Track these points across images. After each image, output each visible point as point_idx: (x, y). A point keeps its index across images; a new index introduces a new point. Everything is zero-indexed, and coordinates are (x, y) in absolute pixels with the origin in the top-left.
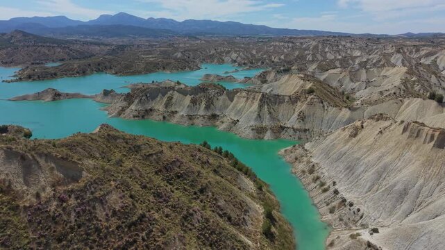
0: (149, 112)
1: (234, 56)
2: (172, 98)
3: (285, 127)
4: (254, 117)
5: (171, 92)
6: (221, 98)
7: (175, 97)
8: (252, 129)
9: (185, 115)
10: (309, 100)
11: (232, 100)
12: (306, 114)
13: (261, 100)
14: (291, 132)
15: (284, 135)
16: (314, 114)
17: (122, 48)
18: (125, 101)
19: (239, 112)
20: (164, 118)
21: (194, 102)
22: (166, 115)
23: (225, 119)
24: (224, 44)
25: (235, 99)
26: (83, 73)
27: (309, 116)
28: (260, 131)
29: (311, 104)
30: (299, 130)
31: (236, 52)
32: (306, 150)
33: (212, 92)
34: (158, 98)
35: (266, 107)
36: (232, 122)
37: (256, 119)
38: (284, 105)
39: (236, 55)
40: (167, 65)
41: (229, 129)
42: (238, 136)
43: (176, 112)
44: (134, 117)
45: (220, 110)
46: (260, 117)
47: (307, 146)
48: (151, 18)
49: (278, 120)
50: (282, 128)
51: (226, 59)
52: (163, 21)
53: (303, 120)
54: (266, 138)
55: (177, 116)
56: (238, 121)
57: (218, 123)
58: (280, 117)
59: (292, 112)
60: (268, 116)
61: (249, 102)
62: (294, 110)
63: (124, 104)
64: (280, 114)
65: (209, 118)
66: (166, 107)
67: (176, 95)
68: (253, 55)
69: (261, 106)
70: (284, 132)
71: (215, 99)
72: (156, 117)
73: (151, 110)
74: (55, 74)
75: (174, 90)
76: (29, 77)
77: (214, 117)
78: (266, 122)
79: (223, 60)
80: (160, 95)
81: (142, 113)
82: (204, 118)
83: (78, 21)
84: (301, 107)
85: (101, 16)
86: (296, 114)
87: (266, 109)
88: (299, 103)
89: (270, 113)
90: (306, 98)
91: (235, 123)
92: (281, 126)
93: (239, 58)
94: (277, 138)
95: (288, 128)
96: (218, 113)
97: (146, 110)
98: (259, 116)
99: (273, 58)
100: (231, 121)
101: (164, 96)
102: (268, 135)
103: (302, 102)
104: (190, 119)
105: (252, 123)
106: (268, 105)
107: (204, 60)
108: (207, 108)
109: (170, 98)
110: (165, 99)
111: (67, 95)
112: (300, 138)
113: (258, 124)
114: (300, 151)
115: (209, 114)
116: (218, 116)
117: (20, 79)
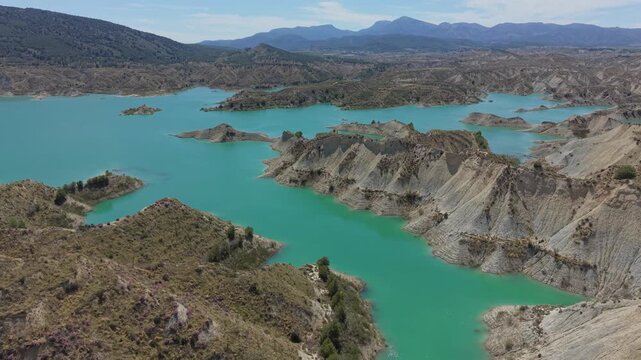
0: (315, 175)
1: (554, 81)
2: (355, 155)
3: (539, 250)
4: (476, 215)
5: (357, 145)
6: (435, 164)
7: (359, 155)
8: (462, 242)
9: (361, 188)
10: (614, 193)
11: (453, 171)
12: (598, 227)
13: (499, 181)
14: (549, 263)
15: (532, 267)
16: (619, 230)
17: (382, 67)
18: (292, 153)
19: (455, 199)
20: (332, 189)
21: (383, 167)
22: (335, 184)
23: (430, 207)
24: (547, 61)
25: (460, 170)
26: (301, 102)
27: (606, 233)
28: (478, 248)
29: (616, 204)
30: (570, 264)
31: (560, 74)
32: (540, 331)
33: (420, 151)
34: (335, 154)
35: (508, 196)
36: (435, 218)
37: (478, 221)
38: (552, 199)
39: (559, 80)
40: (425, 94)
41: (424, 231)
42: (431, 249)
43: (353, 181)
44: (290, 181)
45: (427, 189)
46: (488, 217)
47: (549, 321)
48: (445, 23)
49: (531, 231)
50: (533, 250)
51: (536, 86)
52: (462, 27)
53: (585, 240)
54: (485, 267)
55: (352, 188)
56: (446, 216)
57: (414, 212)
58: (536, 223)
59: (568, 214)
60: (506, 218)
61: (480, 180)
62: (574, 212)
63: (289, 157)
64: (539, 217)
65: (400, 201)
66: (340, 171)
67: (363, 152)
68: (594, 80)
69: (496, 194)
70: (535, 259)
71: (423, 164)
72: (322, 185)
73: (319, 172)
74: (264, 103)
75: (361, 142)
76: (231, 105)
77: (412, 199)
78: (500, 231)
79: (531, 89)
80: (339, 149)
81: (304, 177)
82: (390, 199)
83: (347, 31)
84: (592, 208)
85: (377, 23)
86: (576, 222)
87: (507, 202)
88: (589, 199)
89: (513, 211)
90: (608, 188)
91: (440, 219)
92: (530, 246)
93: (563, 86)
94: (512, 270)
95: (547, 253)
96: (420, 193)
97: (312, 173)
98: (487, 214)
99: (633, 86)
100: (433, 213)
101: (344, 150)
102: (493, 261)
103: (598, 197)
104: (367, 197)
105: (468, 228)
106: (514, 192)
107: (496, 87)
108: (404, 180)
109: (352, 156)
110: (344, 156)
111: (244, 134)
112: (565, 284)
113: (480, 232)
114: (526, 327)
115: (403, 192)
116: (420, 199)
117: (221, 107)
